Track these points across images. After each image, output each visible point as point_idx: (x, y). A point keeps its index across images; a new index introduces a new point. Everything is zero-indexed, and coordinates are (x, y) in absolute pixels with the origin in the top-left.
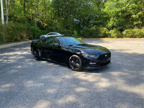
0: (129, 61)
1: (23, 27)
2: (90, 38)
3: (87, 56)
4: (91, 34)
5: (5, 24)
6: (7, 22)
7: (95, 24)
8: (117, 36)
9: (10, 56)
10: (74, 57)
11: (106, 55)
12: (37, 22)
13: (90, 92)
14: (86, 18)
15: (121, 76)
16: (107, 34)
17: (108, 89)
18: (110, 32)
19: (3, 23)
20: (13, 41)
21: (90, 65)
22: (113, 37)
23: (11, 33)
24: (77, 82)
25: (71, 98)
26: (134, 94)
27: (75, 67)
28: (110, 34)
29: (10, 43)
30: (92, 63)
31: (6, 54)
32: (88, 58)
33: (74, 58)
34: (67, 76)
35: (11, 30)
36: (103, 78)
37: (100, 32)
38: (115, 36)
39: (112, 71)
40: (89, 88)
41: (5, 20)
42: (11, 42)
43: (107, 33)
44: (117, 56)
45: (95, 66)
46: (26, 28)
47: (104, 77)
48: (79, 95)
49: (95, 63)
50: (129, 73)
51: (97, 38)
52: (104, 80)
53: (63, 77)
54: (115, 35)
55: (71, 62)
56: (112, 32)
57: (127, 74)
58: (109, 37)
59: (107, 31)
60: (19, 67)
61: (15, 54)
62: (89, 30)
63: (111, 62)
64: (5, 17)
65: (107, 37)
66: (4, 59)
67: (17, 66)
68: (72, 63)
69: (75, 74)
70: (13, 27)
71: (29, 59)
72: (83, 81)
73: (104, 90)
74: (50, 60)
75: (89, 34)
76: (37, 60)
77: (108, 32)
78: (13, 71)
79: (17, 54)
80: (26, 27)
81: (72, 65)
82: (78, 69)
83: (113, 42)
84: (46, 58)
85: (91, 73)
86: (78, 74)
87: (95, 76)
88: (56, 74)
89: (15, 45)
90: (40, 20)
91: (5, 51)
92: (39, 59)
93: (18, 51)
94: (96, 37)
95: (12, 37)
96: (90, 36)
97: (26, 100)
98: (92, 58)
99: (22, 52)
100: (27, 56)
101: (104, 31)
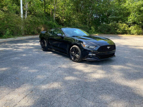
0: (140, 56)
1: (40, 21)
2: (108, 34)
3: (87, 46)
4: (109, 30)
5: (24, 18)
6: (26, 16)
7: (114, 20)
8: (137, 33)
9: (22, 46)
10: (75, 47)
11: (108, 47)
12: (56, 17)
13: (79, 81)
14: (106, 14)
16: (127, 31)
17: (99, 81)
18: (130, 29)
19: (22, 16)
20: (30, 35)
21: (89, 57)
22: (133, 34)
23: (28, 26)
24: (71, 71)
25: (56, 85)
27: (75, 58)
28: (130, 31)
29: (27, 36)
30: (91, 55)
31: (19, 44)
32: (88, 49)
33: (74, 49)
34: (64, 66)
35: (28, 23)
36: (101, 70)
37: (118, 28)
38: (135, 33)
39: (114, 64)
40: (80, 78)
41: (24, 14)
42: (29, 35)
43: (126, 29)
44: (128, 52)
45: (95, 57)
46: (44, 23)
47: (102, 69)
48: (66, 82)
49: (95, 55)
50: (133, 67)
51: (116, 35)
52: (101, 71)
53: (60, 66)
54: (135, 31)
55: (72, 53)
56: (132, 28)
58: (128, 34)
59: (126, 27)
60: (24, 55)
61: (26, 45)
62: (108, 26)
64: (24, 11)
65: (126, 34)
66: (15, 48)
67: (22, 54)
68: (73, 54)
69: (73, 65)
70: (31, 21)
71: (37, 49)
72: (77, 70)
73: (95, 81)
74: (54, 50)
75: (107, 30)
76: (44, 50)
77: (127, 28)
78: (16, 58)
79: (29, 45)
81: (73, 56)
82: (78, 60)
83: (132, 39)
84: (51, 49)
85: (90, 65)
86: (76, 65)
88: (54, 63)
89: (31, 38)
90: (59, 16)
91: (19, 42)
92: (45, 49)
93: (31, 43)
94: (114, 34)
95: (30, 30)
96: (108, 33)
97: (12, 83)
98: (92, 49)
99: (34, 44)
100: (36, 47)
101: (123, 27)
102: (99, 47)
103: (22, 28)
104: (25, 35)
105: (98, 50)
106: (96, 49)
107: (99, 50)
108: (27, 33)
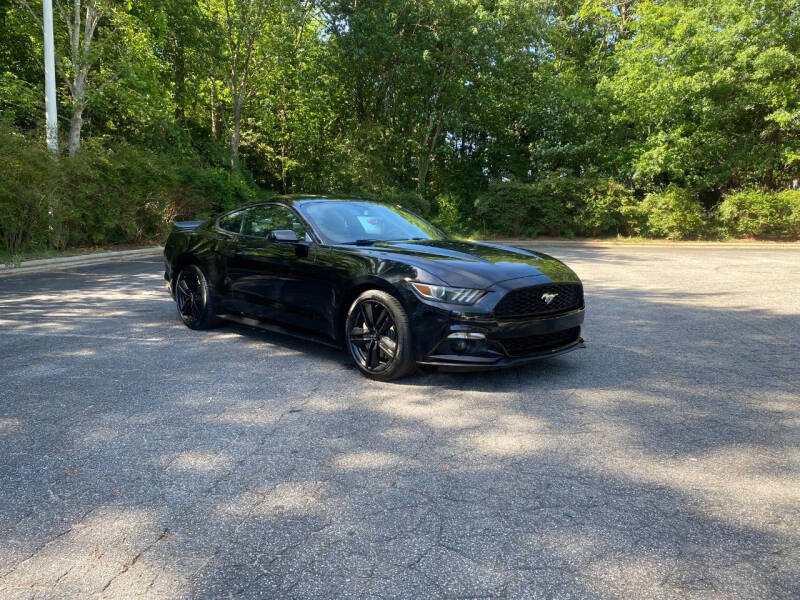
0: (706, 343)
1: (156, 169)
2: (529, 236)
3: (439, 293)
4: (535, 213)
5: (66, 152)
6: (76, 137)
7: (558, 162)
8: (680, 228)
9: (62, 305)
10: (373, 301)
11: (548, 297)
12: (242, 149)
13: (411, 474)
14: (513, 131)
15: (623, 412)
16: (627, 217)
17: (518, 465)
18: (643, 206)
19: (51, 142)
20: (100, 244)
21: (454, 347)
22: (659, 235)
23: (90, 198)
24: (363, 427)
25: (291, 498)
26: (662, 493)
27: (375, 356)
28: (643, 219)
29: (81, 253)
30: (461, 336)
31: (43, 297)
32: (446, 307)
33: (369, 309)
34: (323, 403)
35: (88, 180)
36: (517, 413)
37: (583, 204)
38: (671, 229)
39: (582, 385)
40: (415, 456)
41: (65, 127)
42: (90, 244)
43: (624, 209)
44: (641, 321)
45: (484, 350)
46: (177, 177)
47: (524, 409)
48: (344, 483)
49: (481, 336)
50: (680, 396)
51: (570, 239)
52: (517, 421)
53: (298, 404)
54: (670, 220)
55: (357, 330)
56: (654, 204)
57: (665, 401)
58: (635, 235)
59: (624, 200)
60: (86, 353)
61: (87, 301)
62: (526, 191)
63: (583, 335)
64: (64, 113)
65: (625, 235)
66: (21, 318)
67: (74, 349)
68: (361, 336)
69: (369, 394)
70: (104, 168)
71: (150, 321)
72: (397, 421)
73: (498, 467)
74: (253, 322)
75: (522, 213)
76: (192, 326)
77: (630, 203)
78: (41, 370)
79: (100, 300)
80: (172, 172)
81: (362, 346)
82: (389, 369)
83: (656, 259)
84: (237, 314)
85: (458, 392)
86: (384, 394)
87: (479, 403)
88: (261, 391)
89: (106, 260)
90: (259, 141)
91: (43, 285)
92: (200, 318)
93: (113, 287)
94: (563, 235)
95: (97, 220)
96: (530, 229)
97: (47, 496)
98: (464, 304)
99: (128, 292)
100: (147, 311)
101: (609, 199)
102: (502, 294)
103: (53, 206)
104: (72, 245)
105: (496, 309)
106: (488, 304)
107: (501, 310)
108: (82, 237)
